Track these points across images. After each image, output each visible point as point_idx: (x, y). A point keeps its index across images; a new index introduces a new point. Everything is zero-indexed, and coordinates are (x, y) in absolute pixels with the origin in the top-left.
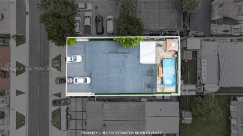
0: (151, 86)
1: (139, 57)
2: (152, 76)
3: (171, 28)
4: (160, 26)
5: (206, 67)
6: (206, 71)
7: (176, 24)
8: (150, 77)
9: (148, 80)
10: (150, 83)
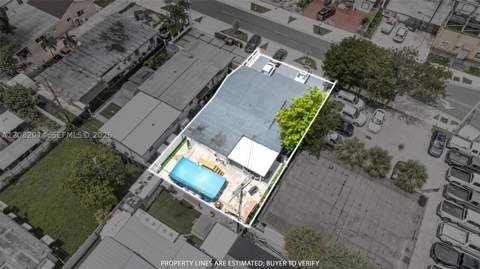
0: (198, 132)
1: (254, 138)
2: (213, 140)
3: (275, 202)
4: (288, 184)
5: (160, 232)
6: (154, 228)
7: (276, 213)
8: (213, 136)
9: (210, 133)
10: (203, 132)
